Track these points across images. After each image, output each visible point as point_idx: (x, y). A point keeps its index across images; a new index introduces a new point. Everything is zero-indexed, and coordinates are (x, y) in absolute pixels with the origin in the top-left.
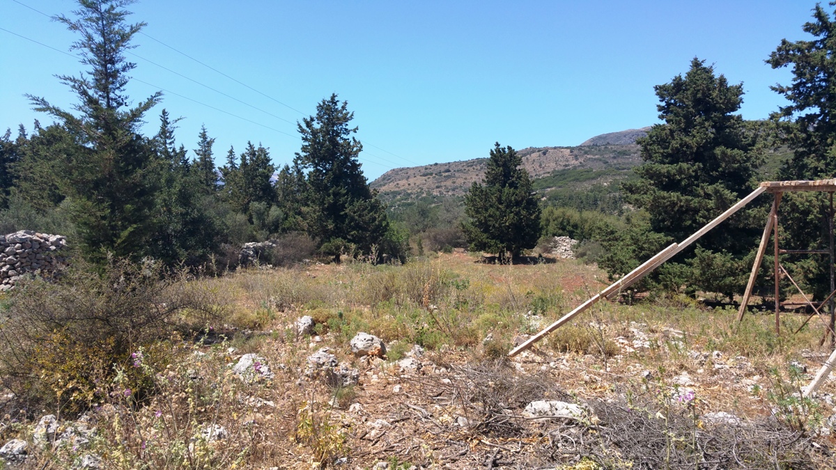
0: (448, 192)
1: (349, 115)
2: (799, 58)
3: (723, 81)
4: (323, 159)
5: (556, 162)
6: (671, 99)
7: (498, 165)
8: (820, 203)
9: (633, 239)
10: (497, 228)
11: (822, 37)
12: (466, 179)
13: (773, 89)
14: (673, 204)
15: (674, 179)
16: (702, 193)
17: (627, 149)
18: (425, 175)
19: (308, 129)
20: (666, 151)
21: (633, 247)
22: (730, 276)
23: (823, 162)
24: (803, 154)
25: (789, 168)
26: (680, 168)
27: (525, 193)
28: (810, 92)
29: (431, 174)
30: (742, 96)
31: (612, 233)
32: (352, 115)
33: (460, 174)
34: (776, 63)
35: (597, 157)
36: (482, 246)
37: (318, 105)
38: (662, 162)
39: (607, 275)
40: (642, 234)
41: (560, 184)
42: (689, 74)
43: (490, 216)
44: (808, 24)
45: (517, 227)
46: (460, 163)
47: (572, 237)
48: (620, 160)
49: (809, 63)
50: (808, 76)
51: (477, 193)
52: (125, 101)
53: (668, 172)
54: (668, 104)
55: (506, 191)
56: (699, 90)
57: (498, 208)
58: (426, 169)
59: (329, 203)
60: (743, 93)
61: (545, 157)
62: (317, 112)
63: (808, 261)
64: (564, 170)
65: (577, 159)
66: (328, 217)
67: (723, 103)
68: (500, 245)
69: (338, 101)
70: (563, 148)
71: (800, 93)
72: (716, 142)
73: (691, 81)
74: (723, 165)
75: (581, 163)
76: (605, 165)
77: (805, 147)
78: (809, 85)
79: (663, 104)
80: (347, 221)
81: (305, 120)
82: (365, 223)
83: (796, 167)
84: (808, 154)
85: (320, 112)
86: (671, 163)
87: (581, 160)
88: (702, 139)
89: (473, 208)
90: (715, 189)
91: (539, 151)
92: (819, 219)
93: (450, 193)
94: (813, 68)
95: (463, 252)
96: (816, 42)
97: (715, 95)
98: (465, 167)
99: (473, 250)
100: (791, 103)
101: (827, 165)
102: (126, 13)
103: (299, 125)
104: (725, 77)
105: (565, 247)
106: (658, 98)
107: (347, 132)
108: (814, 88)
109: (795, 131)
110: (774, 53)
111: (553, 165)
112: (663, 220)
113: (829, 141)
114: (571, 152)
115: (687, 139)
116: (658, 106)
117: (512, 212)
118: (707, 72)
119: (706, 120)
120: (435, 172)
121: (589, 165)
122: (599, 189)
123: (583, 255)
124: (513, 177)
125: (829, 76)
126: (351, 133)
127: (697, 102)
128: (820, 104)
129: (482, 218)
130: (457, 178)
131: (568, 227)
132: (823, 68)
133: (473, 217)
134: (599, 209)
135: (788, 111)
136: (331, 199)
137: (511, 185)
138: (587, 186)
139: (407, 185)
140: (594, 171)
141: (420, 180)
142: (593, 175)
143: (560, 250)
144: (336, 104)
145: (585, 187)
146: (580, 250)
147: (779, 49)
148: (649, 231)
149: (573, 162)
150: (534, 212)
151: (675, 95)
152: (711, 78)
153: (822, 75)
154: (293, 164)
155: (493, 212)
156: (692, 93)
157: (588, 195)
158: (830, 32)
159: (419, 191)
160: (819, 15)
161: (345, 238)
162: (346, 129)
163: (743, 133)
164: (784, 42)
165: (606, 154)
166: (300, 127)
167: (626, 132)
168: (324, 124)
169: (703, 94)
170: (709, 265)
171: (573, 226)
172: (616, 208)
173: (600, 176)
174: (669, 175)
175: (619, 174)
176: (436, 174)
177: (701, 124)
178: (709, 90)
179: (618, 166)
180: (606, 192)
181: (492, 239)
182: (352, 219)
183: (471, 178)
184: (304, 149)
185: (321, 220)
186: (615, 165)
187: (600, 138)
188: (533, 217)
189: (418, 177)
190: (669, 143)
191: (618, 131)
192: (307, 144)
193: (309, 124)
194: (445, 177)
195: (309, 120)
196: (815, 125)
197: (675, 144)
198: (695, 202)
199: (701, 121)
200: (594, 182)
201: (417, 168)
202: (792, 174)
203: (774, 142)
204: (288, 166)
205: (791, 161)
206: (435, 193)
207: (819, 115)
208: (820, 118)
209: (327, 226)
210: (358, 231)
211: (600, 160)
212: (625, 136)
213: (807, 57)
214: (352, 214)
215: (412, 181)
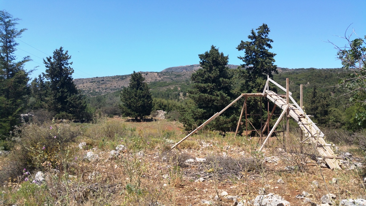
0: (103, 90)
1: (69, 57)
2: (247, 48)
3: (222, 54)
4: (56, 76)
5: (152, 78)
6: (204, 60)
7: (135, 81)
8: (254, 98)
9: (192, 111)
10: (135, 107)
11: (254, 40)
12: (111, 84)
13: (238, 58)
14: (206, 98)
15: (206, 89)
16: (215, 94)
17: (180, 74)
18: (91, 82)
19: (48, 62)
20: (203, 79)
21: (192, 114)
22: (225, 124)
23: (254, 84)
24: (248, 81)
25: (244, 85)
26: (208, 85)
27: (146, 92)
28: (250, 60)
29: (95, 82)
30: (228, 60)
31: (184, 108)
32: (70, 57)
33: (109, 82)
34: (240, 49)
35: (168, 77)
36: (128, 115)
37: (54, 52)
38: (202, 83)
39: (183, 125)
40: (195, 109)
41: (154, 88)
42: (210, 51)
43: (132, 102)
44: (249, 36)
45: (143, 106)
46: (109, 77)
47: (164, 111)
48: (177, 78)
49: (250, 50)
50: (250, 54)
51: (126, 92)
52: (14, 58)
53: (204, 86)
54: (203, 62)
55: (139, 92)
56: (214, 57)
57: (135, 99)
58: (92, 79)
59: (59, 96)
60: (228, 59)
61: (147, 76)
62: (53, 55)
63: (250, 118)
64: (155, 82)
65: (160, 77)
66: (58, 102)
67: (222, 62)
68: (136, 114)
69: (63, 50)
70: (154, 72)
71: (247, 60)
72: (220, 76)
73: (212, 54)
74: (223, 84)
75: (162, 79)
76: (172, 80)
77: (249, 79)
78: (250, 57)
79: (201, 61)
80: (68, 104)
81: (47, 58)
82: (77, 105)
83: (246, 86)
84: (250, 81)
85: (55, 55)
86: (205, 83)
87: (162, 78)
88: (215, 75)
89: (124, 98)
90: (220, 93)
91: (144, 73)
92: (253, 104)
93: (104, 91)
94: (251, 51)
95: (118, 117)
96: (252, 42)
97: (219, 59)
98: (111, 79)
99: (124, 116)
100: (244, 63)
101: (256, 85)
102: (16, 23)
103: (44, 60)
104: (223, 53)
105: (161, 114)
106: (200, 59)
107: (67, 64)
108: (251, 58)
109: (246, 73)
110: (239, 45)
111: (150, 79)
112: (202, 104)
113: (256, 77)
114: (158, 74)
115: (210, 75)
116: (200, 62)
117: (141, 100)
118: (216, 51)
119: (216, 68)
120: (97, 81)
121: (165, 80)
122: (169, 90)
123: (169, 118)
124: (141, 86)
125: (256, 55)
126: (70, 65)
127: (213, 61)
128: (253, 64)
129: (128, 103)
130: (107, 84)
131: (162, 106)
132: (254, 52)
133: (124, 102)
134: (170, 98)
135: (243, 66)
136: (60, 94)
137: (141, 89)
138: (165, 89)
139: (83, 87)
140: (167, 82)
141: (89, 84)
142: (167, 84)
143: (160, 115)
144: (62, 52)
145: (164, 89)
146: (168, 116)
147: (241, 44)
148: (198, 108)
149: (159, 79)
150: (150, 100)
151: (206, 58)
152: (218, 53)
153: (254, 54)
154: (39, 77)
155: (133, 100)
156: (212, 58)
157: (165, 92)
158: (256, 39)
159: (89, 89)
160: (253, 33)
161: (66, 112)
162: (67, 63)
163: (229, 73)
164: (242, 42)
165: (172, 75)
166: (45, 61)
167: (179, 67)
168: (57, 60)
169: (216, 58)
170: (218, 120)
171: (164, 106)
172: (177, 98)
173: (170, 85)
174: (204, 88)
175: (177, 84)
176: (97, 82)
177: (215, 69)
178: (218, 57)
179: (177, 81)
180: (173, 92)
181: (133, 111)
182: (70, 103)
183: (114, 84)
184: (47, 71)
185: (55, 103)
186: (176, 80)
187: (169, 69)
188: (150, 102)
189: (88, 83)
190: (204, 76)
191: (176, 66)
192: (48, 69)
193: (49, 60)
194: (101, 83)
195: (49, 58)
196: (252, 71)
197: (206, 76)
198: (213, 98)
199: (215, 68)
200: (168, 87)
201: (87, 79)
202: (245, 88)
203: (239, 77)
204: (36, 78)
205: (244, 83)
206: (97, 91)
207: (253, 68)
208: (253, 69)
209: (57, 106)
210: (73, 108)
211: (170, 78)
212: (179, 69)
213: (249, 47)
214: (70, 101)
215: (85, 85)
